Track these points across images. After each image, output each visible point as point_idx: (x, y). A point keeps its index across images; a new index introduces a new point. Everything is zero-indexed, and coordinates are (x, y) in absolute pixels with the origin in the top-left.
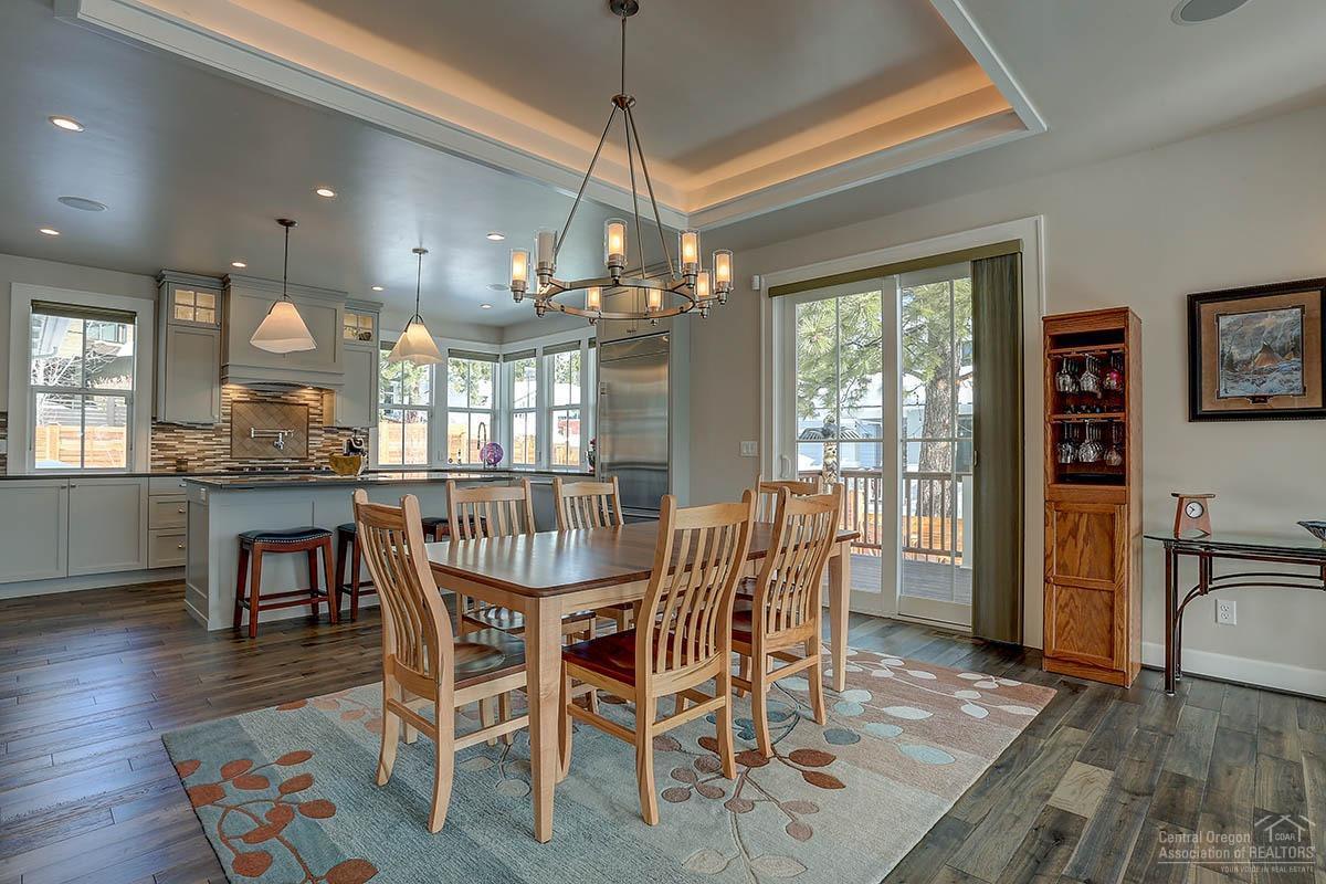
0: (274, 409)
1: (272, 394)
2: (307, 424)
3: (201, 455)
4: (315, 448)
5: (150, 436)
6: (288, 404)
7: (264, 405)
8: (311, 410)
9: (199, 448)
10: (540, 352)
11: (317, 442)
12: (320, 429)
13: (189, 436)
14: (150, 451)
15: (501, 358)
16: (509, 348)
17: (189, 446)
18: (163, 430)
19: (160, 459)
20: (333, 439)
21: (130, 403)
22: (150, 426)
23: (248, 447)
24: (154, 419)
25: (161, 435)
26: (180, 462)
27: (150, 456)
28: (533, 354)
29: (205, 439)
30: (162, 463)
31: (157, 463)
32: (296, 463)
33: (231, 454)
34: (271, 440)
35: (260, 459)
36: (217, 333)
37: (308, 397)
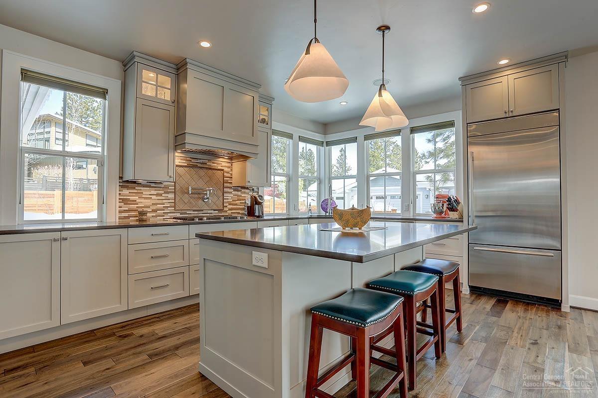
0: (202, 172)
1: (201, 161)
2: (223, 184)
3: (154, 207)
4: (228, 202)
5: (118, 192)
6: (210, 169)
7: (196, 169)
8: (226, 174)
9: (154, 202)
10: (361, 138)
11: (230, 197)
12: (230, 188)
13: (146, 192)
14: (118, 204)
15: (325, 144)
16: (332, 137)
17: (146, 199)
18: (127, 188)
19: (125, 211)
20: (238, 196)
21: (101, 165)
22: (118, 184)
23: (186, 201)
24: (121, 178)
25: (126, 192)
26: (142, 213)
27: (118, 209)
28: (354, 140)
29: (157, 195)
30: (126, 215)
31: (124, 215)
32: (216, 213)
33: (175, 207)
34: (201, 196)
35: (194, 211)
36: (172, 109)
37: (224, 164)
